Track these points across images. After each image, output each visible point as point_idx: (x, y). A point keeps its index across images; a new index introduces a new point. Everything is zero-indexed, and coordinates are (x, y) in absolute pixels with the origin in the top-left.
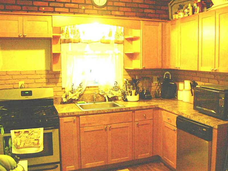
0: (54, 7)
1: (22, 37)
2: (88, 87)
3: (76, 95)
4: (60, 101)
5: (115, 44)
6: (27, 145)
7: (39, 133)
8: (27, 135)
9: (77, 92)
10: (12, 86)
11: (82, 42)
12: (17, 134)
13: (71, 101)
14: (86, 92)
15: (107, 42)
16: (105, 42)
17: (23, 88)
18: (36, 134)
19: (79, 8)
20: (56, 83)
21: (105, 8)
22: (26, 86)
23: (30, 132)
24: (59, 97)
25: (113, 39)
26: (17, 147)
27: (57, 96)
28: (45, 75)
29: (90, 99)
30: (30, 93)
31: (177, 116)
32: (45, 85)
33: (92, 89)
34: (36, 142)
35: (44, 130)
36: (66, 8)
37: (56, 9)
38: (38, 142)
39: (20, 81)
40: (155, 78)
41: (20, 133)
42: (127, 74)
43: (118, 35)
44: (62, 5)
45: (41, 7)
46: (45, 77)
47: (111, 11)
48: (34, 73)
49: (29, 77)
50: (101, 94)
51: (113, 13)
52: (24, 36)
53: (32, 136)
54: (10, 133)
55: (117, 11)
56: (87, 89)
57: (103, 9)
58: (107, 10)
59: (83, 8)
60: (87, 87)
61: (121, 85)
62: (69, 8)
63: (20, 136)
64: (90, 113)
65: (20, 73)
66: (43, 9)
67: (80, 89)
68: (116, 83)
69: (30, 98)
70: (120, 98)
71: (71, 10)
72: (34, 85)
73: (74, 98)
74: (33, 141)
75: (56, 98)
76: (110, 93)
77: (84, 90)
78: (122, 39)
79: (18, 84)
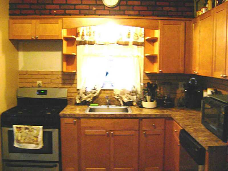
0: (65, 9)
1: (35, 39)
2: (104, 90)
3: (90, 97)
4: (74, 102)
5: (133, 46)
6: (27, 140)
7: (38, 130)
8: (27, 131)
9: (90, 95)
10: (30, 85)
11: (97, 44)
12: (18, 129)
13: (85, 103)
14: (101, 95)
15: (125, 44)
16: (123, 43)
17: (40, 87)
18: (35, 132)
19: (89, 9)
20: (71, 84)
21: (117, 8)
22: (44, 85)
23: (30, 129)
24: (73, 97)
25: (131, 41)
26: (19, 142)
27: (72, 96)
28: (61, 76)
29: (105, 103)
30: (45, 92)
31: (182, 129)
32: (60, 85)
33: (108, 92)
34: (35, 139)
35: (43, 128)
36: (77, 10)
37: (67, 12)
38: (37, 139)
39: (38, 80)
40: (181, 84)
41: (21, 128)
42: (147, 78)
43: (138, 37)
44: (73, 7)
45: (52, 10)
46: (60, 77)
47: (124, 11)
48: (51, 73)
49: (47, 77)
50: (117, 98)
51: (127, 12)
52: (36, 38)
53: (32, 133)
54: (12, 127)
55: (131, 10)
56: (103, 92)
57: (115, 9)
58: (120, 10)
59: (94, 9)
60: (102, 90)
61: (139, 89)
62: (80, 10)
63: (21, 131)
64: (92, 116)
65: (38, 73)
66: (55, 11)
67: (94, 91)
68: (133, 87)
69: (44, 97)
70: (135, 104)
71: (82, 12)
72: (51, 85)
73: (88, 100)
74: (33, 138)
75: (70, 99)
76: (127, 97)
77: (98, 92)
78: (141, 40)
79: (36, 83)
